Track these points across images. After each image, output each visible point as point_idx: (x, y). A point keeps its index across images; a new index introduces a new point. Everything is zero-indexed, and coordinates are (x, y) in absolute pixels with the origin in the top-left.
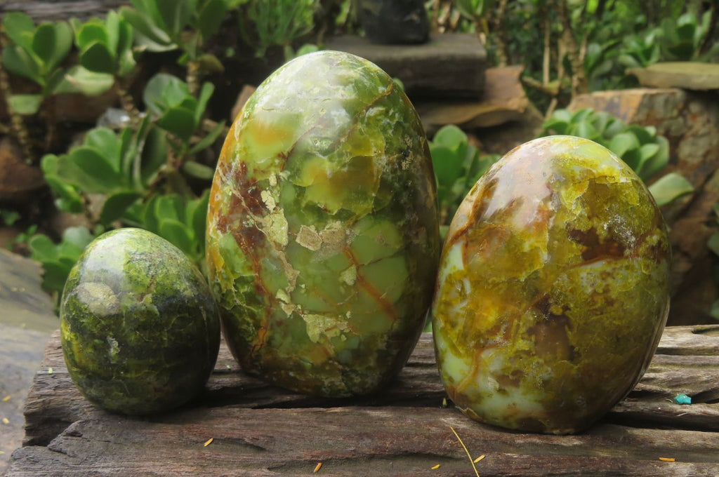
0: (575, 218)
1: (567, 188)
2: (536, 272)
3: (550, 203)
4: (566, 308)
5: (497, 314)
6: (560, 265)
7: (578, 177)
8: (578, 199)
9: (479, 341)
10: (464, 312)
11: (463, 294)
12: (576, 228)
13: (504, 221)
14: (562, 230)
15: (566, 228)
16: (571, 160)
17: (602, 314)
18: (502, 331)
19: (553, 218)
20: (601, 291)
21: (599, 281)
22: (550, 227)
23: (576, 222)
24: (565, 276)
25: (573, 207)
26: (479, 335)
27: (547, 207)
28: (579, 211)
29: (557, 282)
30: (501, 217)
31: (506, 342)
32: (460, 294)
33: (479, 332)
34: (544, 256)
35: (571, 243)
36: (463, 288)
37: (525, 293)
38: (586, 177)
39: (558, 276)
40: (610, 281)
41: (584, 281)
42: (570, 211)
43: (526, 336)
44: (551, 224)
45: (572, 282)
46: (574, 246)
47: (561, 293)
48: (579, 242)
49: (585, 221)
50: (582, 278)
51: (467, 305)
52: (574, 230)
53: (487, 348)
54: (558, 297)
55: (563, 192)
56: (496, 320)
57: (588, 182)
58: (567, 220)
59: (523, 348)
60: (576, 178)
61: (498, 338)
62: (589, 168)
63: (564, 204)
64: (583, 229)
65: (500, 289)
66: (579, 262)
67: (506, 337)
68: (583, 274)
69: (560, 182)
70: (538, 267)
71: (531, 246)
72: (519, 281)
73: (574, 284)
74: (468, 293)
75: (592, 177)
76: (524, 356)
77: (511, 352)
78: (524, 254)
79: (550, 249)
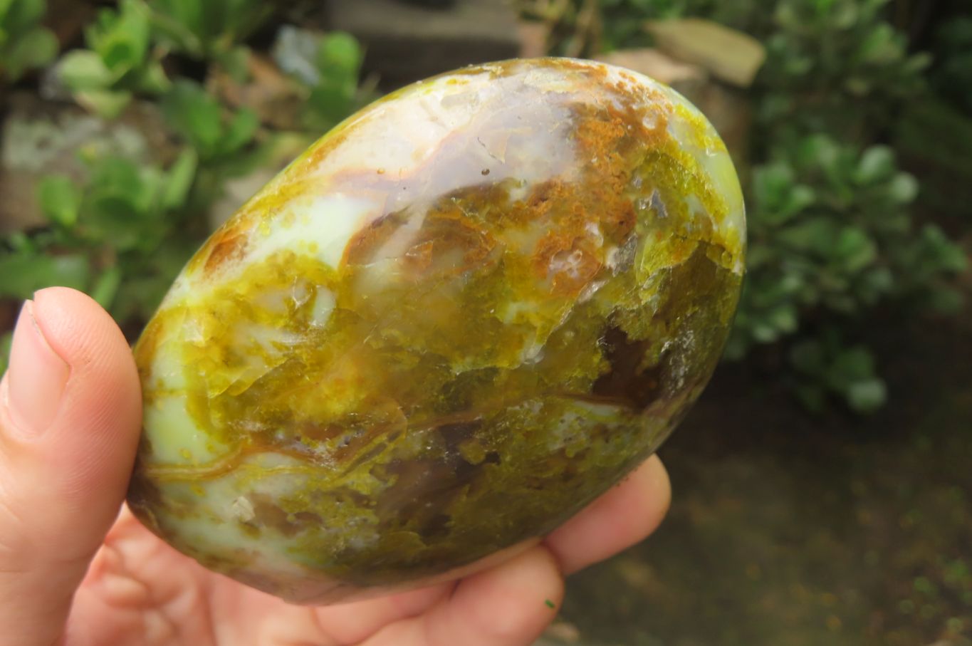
0: (635, 307)
1: (659, 237)
2: (494, 371)
3: (614, 250)
4: (493, 458)
5: (355, 406)
6: (546, 381)
7: (687, 225)
8: (664, 270)
9: (273, 430)
10: (280, 354)
11: (299, 316)
12: (624, 328)
13: (501, 228)
14: (598, 317)
15: (610, 318)
16: (694, 178)
17: (539, 488)
18: (340, 441)
19: (602, 284)
20: (571, 455)
21: (583, 438)
22: (581, 301)
23: (631, 315)
24: (538, 405)
25: (647, 284)
26: (281, 419)
27: (604, 255)
28: (649, 297)
29: (517, 408)
30: (498, 216)
31: (332, 464)
32: (293, 313)
33: (289, 414)
34: (532, 351)
35: (595, 351)
36: (308, 306)
37: (442, 397)
38: (698, 232)
39: (526, 397)
40: (599, 444)
41: (562, 427)
42: (638, 288)
43: (381, 471)
44: (588, 295)
45: (541, 419)
46: (596, 359)
47: (506, 431)
48: (608, 356)
49: (645, 320)
50: (562, 421)
51: (296, 347)
52: (617, 329)
53: (284, 453)
54: (497, 435)
55: (649, 242)
56: (345, 414)
57: (696, 245)
58: (620, 303)
59: (360, 489)
60: (684, 225)
61: (321, 448)
62: (711, 216)
63: (636, 266)
64: (633, 335)
65: (396, 362)
66: (583, 392)
67: (340, 455)
68: (569, 417)
69: (656, 215)
70: (503, 364)
71: (521, 315)
72: (448, 369)
73: (541, 426)
74: (314, 324)
75: (707, 240)
76: (349, 500)
77: (328, 483)
78: (496, 323)
79: (553, 342)
